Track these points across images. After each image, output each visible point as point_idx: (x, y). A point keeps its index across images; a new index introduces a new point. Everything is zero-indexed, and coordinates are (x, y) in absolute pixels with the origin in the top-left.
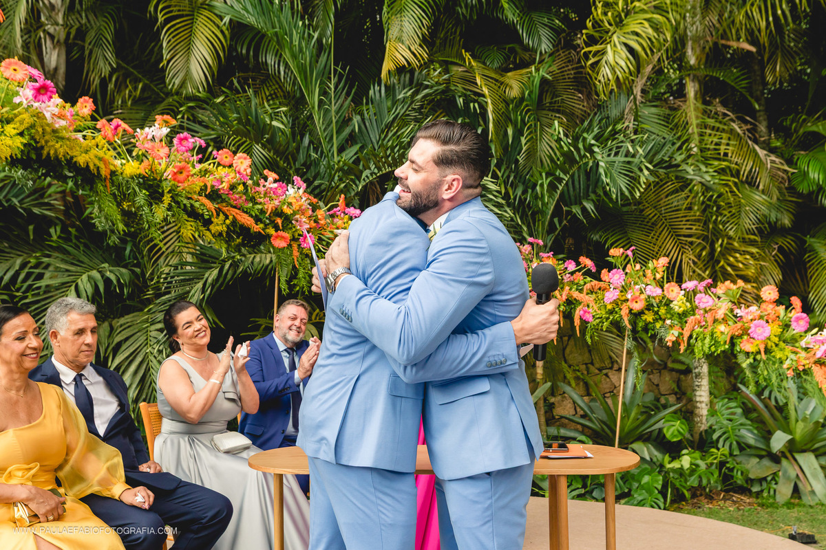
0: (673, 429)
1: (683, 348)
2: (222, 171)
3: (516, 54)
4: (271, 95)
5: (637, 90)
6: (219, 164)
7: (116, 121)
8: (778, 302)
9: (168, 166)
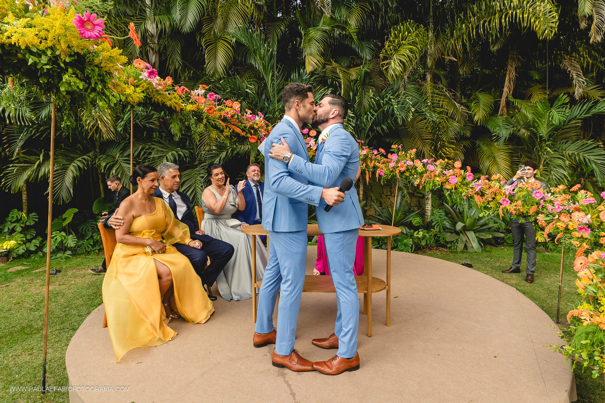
0: (416, 221)
1: (421, 187)
2: (228, 109)
3: (354, 60)
4: (249, 77)
5: (406, 77)
6: (227, 106)
7: (182, 87)
8: (461, 168)
9: (205, 107)
